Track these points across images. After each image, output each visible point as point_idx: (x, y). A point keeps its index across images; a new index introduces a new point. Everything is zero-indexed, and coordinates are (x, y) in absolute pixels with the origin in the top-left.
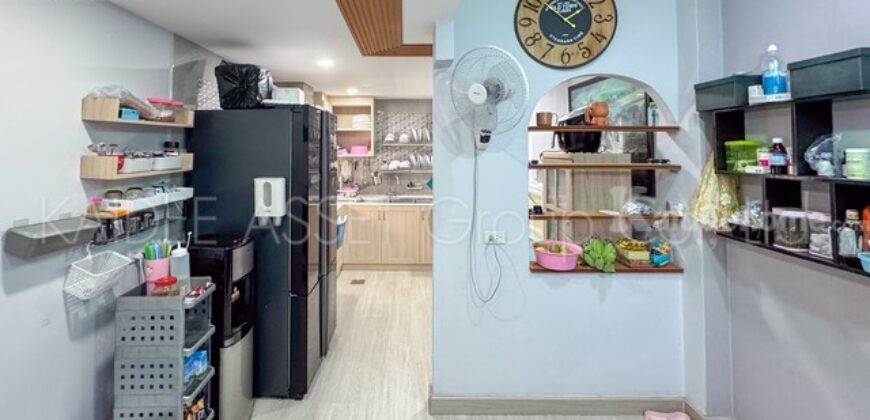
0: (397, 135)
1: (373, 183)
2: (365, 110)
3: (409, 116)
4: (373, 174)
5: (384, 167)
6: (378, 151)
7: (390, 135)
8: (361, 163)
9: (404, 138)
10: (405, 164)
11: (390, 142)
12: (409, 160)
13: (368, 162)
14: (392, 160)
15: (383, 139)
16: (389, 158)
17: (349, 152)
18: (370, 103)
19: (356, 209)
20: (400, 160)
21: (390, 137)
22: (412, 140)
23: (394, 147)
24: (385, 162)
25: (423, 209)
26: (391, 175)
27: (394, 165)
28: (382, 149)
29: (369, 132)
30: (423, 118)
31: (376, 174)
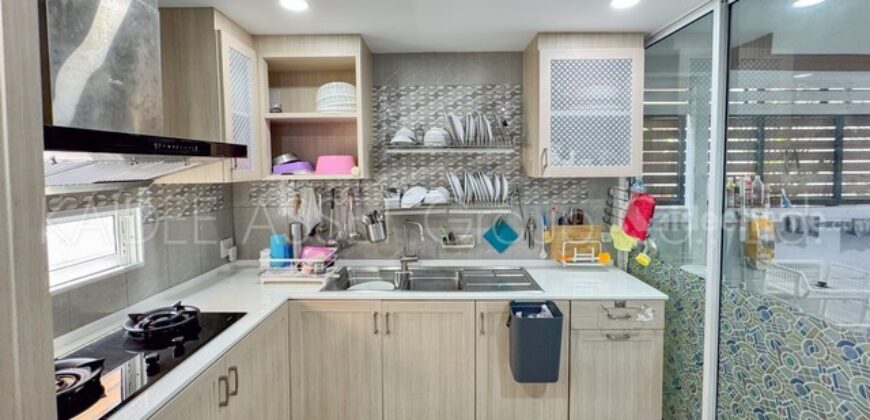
0: (420, 131)
1: (369, 238)
2: (341, 72)
3: (445, 91)
4: (365, 219)
5: (391, 201)
6: (379, 167)
7: (404, 130)
8: (344, 192)
9: (435, 135)
10: (438, 195)
11: (405, 146)
12: (448, 187)
13: (357, 189)
14: (409, 186)
15: (389, 137)
16: (403, 180)
17: (313, 167)
18: (352, 51)
19: (319, 308)
20: (427, 185)
21: (402, 136)
22: (453, 142)
23: (413, 156)
24: (393, 191)
25: (482, 308)
26: (409, 221)
27: (413, 197)
28: (389, 162)
29: (352, 122)
30: (474, 95)
31: (373, 218)
